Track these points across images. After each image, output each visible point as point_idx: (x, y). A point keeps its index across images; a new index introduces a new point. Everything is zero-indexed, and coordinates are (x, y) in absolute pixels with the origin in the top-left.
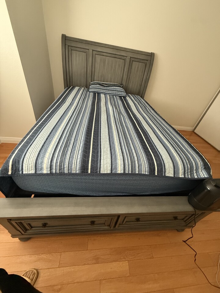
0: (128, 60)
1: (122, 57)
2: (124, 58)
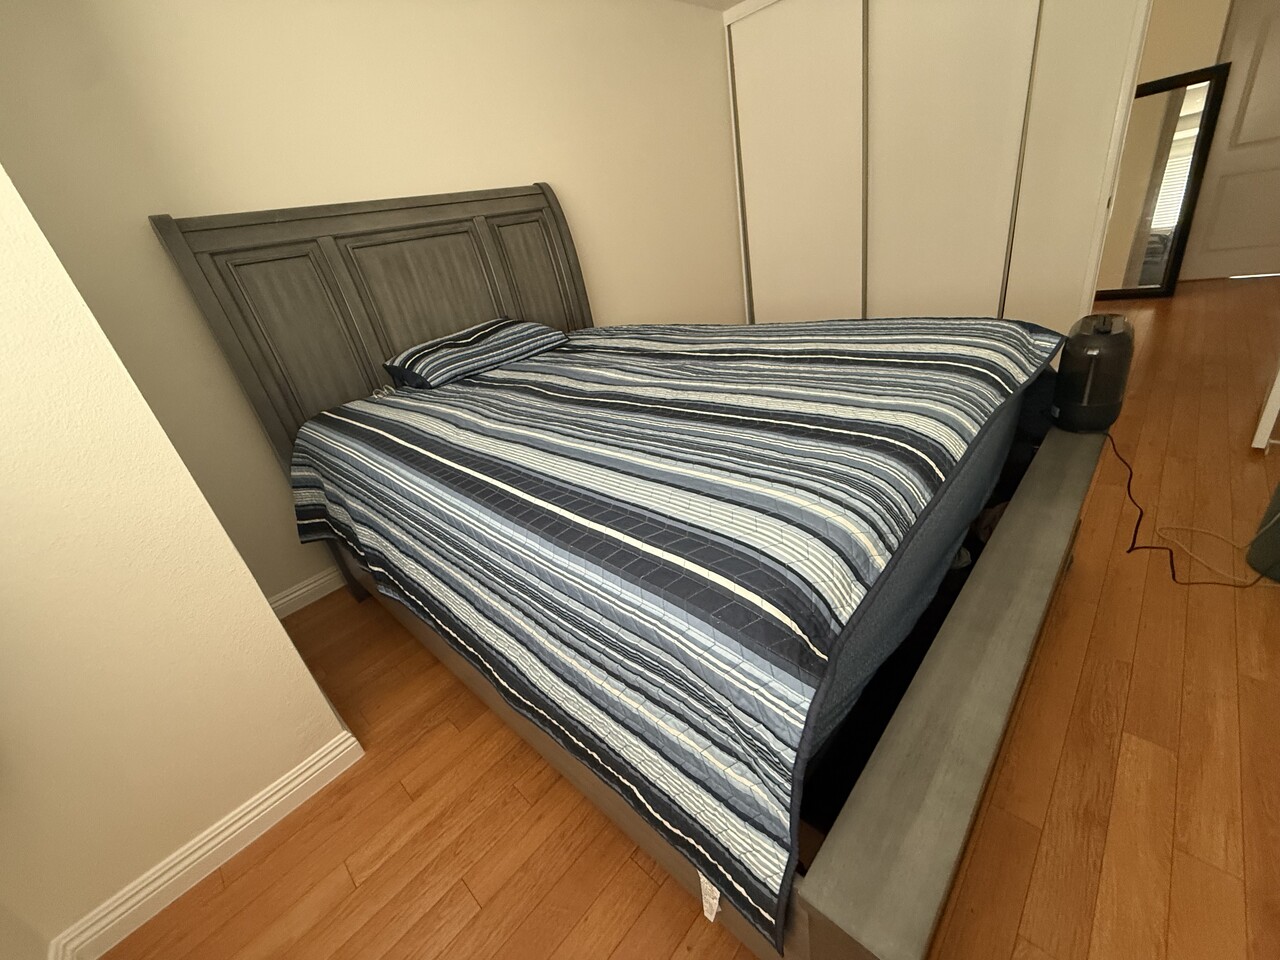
0: (482, 229)
1: (458, 225)
2: (466, 229)
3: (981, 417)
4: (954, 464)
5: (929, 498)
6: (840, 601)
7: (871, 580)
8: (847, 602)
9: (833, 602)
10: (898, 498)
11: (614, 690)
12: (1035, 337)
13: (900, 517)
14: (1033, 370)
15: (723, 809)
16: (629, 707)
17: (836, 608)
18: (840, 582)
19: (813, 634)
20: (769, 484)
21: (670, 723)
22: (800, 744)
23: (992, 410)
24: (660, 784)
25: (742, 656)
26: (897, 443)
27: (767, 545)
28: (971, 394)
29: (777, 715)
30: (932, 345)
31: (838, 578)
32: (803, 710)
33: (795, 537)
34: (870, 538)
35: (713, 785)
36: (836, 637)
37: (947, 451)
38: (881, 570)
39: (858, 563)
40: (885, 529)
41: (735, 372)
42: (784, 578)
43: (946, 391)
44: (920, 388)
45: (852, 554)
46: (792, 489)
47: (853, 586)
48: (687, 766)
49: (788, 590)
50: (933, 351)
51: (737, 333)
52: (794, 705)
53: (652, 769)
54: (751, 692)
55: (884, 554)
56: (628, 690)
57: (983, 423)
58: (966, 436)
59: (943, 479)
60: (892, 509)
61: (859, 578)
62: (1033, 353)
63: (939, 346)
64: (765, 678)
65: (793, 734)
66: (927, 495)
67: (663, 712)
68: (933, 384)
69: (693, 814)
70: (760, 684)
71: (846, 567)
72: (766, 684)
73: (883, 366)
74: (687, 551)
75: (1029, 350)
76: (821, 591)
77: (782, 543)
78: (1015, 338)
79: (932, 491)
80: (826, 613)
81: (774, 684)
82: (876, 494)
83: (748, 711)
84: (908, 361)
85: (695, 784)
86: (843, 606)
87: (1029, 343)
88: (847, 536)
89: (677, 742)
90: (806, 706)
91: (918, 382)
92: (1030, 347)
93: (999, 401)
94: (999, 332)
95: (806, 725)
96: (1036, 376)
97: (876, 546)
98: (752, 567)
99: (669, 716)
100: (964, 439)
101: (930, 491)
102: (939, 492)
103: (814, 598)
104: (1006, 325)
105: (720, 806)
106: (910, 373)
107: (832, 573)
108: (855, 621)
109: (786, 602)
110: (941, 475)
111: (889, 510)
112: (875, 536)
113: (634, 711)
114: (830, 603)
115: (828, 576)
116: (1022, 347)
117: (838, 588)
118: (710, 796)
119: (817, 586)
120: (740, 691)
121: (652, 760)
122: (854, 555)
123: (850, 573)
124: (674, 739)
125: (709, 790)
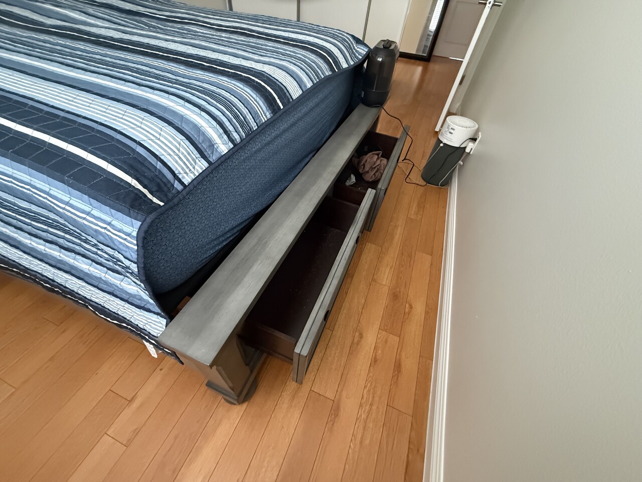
3: (315, 78)
4: (291, 100)
5: (269, 116)
6: (183, 169)
7: (213, 158)
8: (190, 170)
9: (177, 169)
10: (245, 111)
11: (40, 246)
12: (358, 46)
13: (244, 123)
14: (352, 63)
15: (127, 305)
16: (55, 256)
17: (180, 173)
18: (185, 156)
19: (154, 189)
20: (151, 91)
21: (80, 261)
22: (137, 259)
23: (323, 77)
24: (93, 299)
25: (91, 205)
26: (256, 80)
27: (125, 127)
28: (313, 64)
29: (121, 243)
30: (304, 36)
31: (183, 154)
32: (133, 236)
33: (153, 124)
34: (217, 132)
35: (118, 293)
36: (178, 192)
37: (288, 91)
38: (224, 153)
39: (204, 146)
40: (231, 128)
41: (178, 30)
42: (134, 151)
43: (300, 59)
44: (286, 56)
45: (199, 140)
46: (167, 95)
47: (197, 161)
48: (101, 286)
49: (135, 158)
50: (304, 39)
51: (193, 10)
52: (129, 235)
53: (85, 291)
54: (103, 230)
55: (227, 144)
56: (47, 244)
57: (315, 82)
58: (303, 87)
59: (282, 107)
60: (238, 116)
61: (204, 156)
62: (355, 54)
63: (307, 37)
64: (108, 219)
65: (132, 254)
66: (268, 114)
67: (73, 255)
68: (294, 54)
69: (115, 311)
70: (106, 224)
71: (192, 147)
72: (110, 223)
73: (273, 42)
74: (53, 130)
75: (353, 52)
76: (165, 160)
77: (140, 127)
78: (347, 42)
79: (272, 112)
80: (169, 176)
81: (114, 223)
82: (229, 105)
83: (105, 243)
84: (287, 42)
85: (109, 295)
86: (186, 173)
87: (354, 49)
88: (197, 128)
89: (89, 272)
90: (135, 234)
91: (287, 52)
92: (354, 51)
93: (328, 73)
94: (341, 37)
95: (138, 246)
96: (353, 67)
97: (220, 136)
98: (106, 141)
99: (78, 257)
100: (301, 87)
101: (270, 112)
102: (278, 115)
103: (159, 165)
104: (345, 35)
105: (125, 304)
106: (285, 47)
107: (179, 150)
108: (195, 183)
109: (131, 166)
110: (280, 104)
111: (236, 117)
112: (221, 131)
113: (59, 258)
114: (174, 170)
115: (174, 152)
116: (349, 48)
117: (182, 160)
118: (119, 300)
119: (162, 157)
120: (96, 231)
121: (83, 287)
122: (200, 141)
123: (195, 152)
124: (87, 271)
125: (116, 296)
